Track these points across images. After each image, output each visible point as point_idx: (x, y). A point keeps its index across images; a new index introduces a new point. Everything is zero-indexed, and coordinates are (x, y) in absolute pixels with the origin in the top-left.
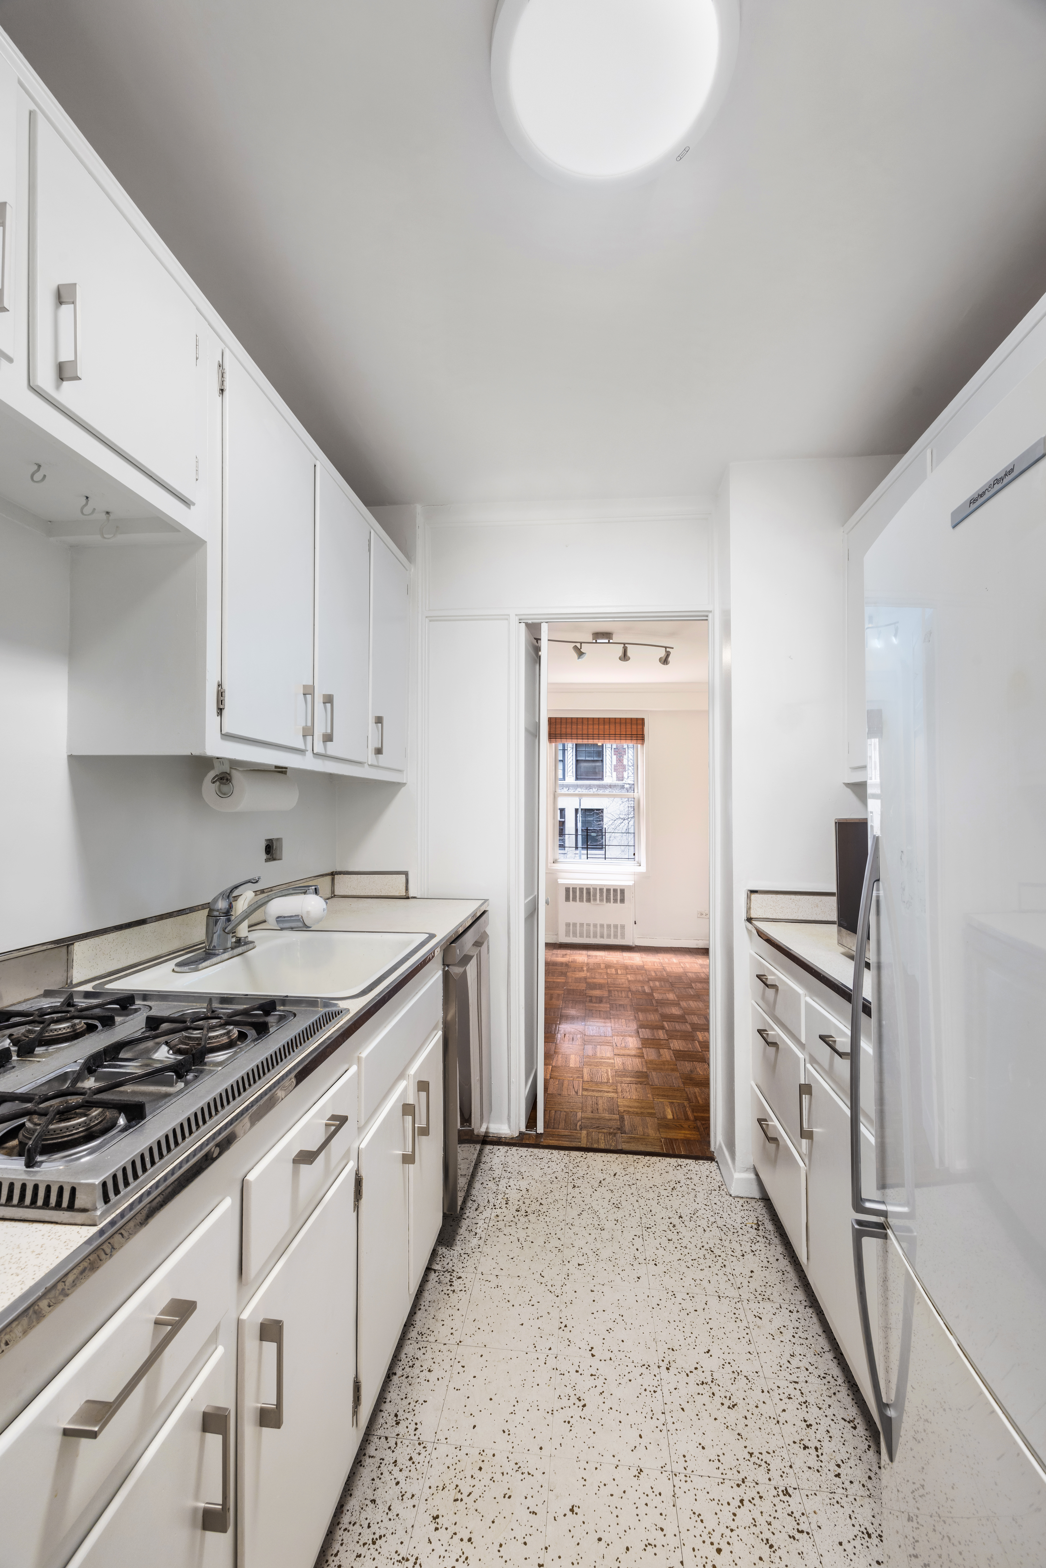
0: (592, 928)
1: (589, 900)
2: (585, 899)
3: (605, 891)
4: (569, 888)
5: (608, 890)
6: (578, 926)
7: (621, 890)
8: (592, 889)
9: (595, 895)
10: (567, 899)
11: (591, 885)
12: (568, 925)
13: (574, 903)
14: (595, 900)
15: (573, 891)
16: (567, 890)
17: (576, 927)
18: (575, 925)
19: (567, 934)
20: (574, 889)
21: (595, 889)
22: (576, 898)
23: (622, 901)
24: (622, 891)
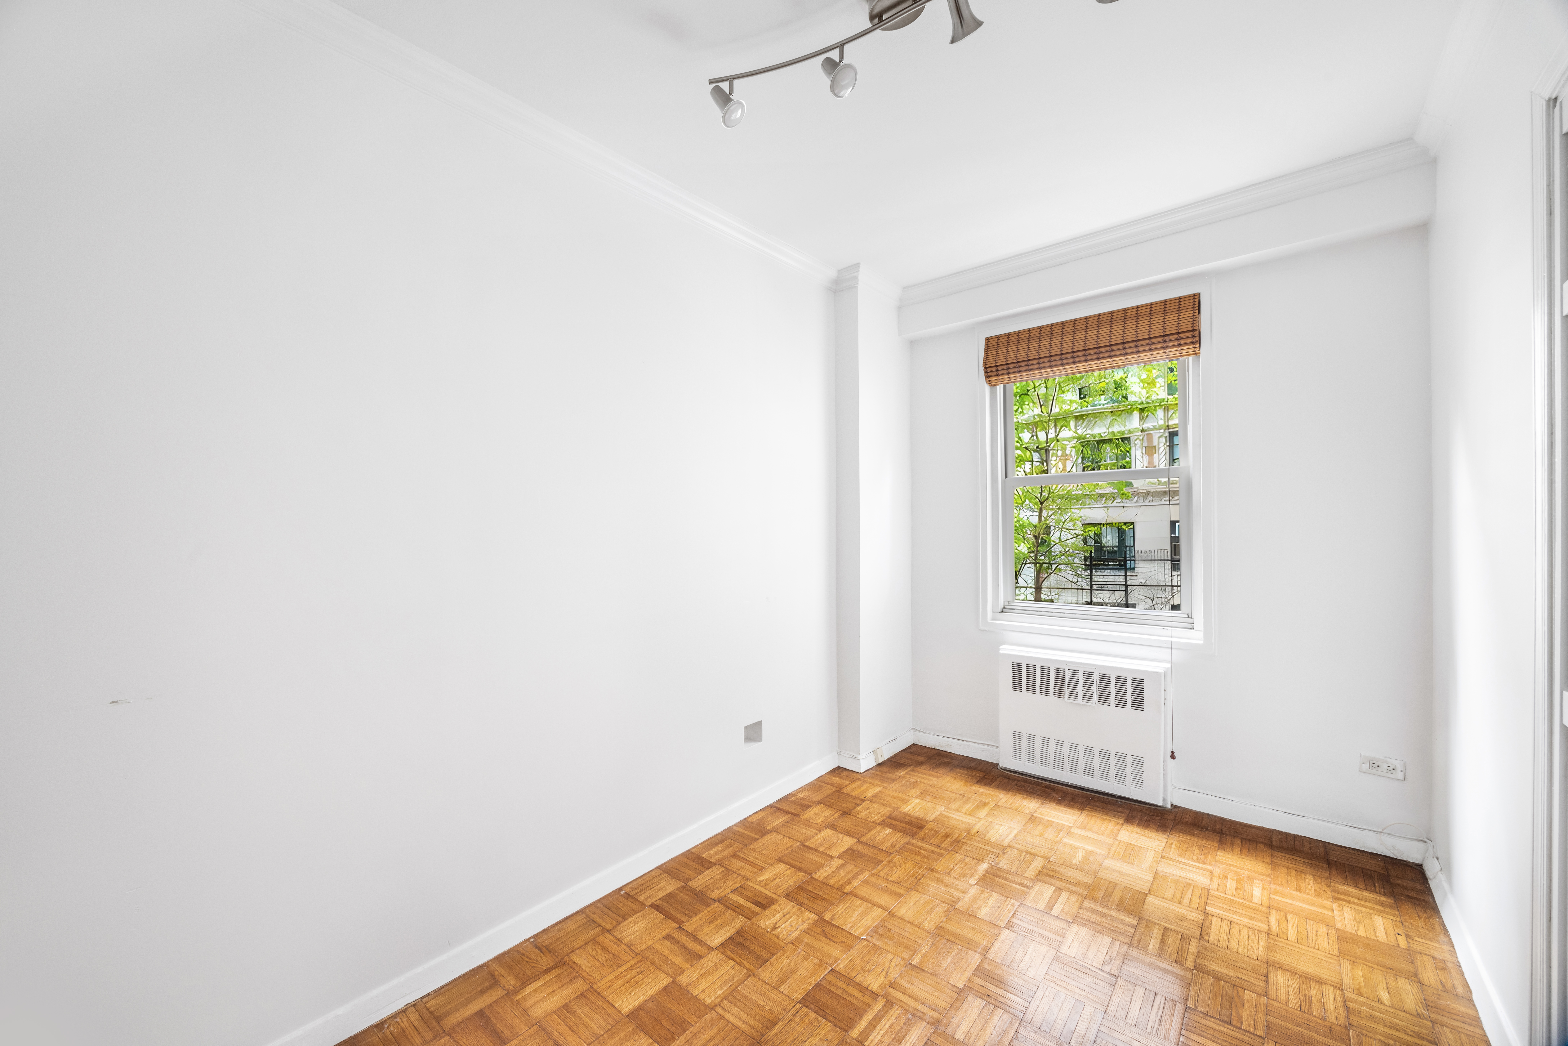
0: (1066, 750)
1: (1060, 693)
2: (1052, 690)
3: (1096, 678)
4: (1020, 665)
5: (1105, 679)
6: (1038, 741)
7: (1134, 681)
8: (1067, 673)
9: (1074, 685)
10: (1017, 686)
11: (1067, 663)
12: (1017, 736)
13: (1029, 694)
14: (1073, 694)
15: (1028, 672)
16: (1017, 668)
17: (1034, 742)
18: (1031, 738)
19: (1016, 754)
20: (1031, 668)
21: (1074, 673)
22: (1034, 685)
23: (1138, 704)
24: (1138, 684)
